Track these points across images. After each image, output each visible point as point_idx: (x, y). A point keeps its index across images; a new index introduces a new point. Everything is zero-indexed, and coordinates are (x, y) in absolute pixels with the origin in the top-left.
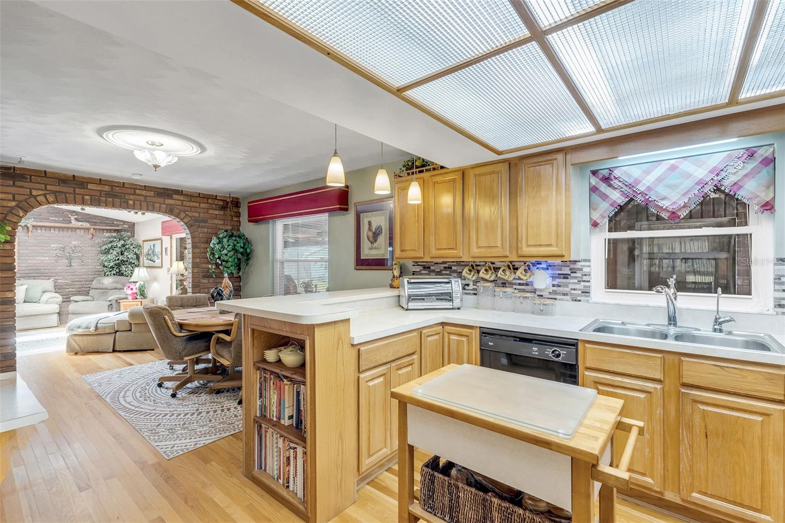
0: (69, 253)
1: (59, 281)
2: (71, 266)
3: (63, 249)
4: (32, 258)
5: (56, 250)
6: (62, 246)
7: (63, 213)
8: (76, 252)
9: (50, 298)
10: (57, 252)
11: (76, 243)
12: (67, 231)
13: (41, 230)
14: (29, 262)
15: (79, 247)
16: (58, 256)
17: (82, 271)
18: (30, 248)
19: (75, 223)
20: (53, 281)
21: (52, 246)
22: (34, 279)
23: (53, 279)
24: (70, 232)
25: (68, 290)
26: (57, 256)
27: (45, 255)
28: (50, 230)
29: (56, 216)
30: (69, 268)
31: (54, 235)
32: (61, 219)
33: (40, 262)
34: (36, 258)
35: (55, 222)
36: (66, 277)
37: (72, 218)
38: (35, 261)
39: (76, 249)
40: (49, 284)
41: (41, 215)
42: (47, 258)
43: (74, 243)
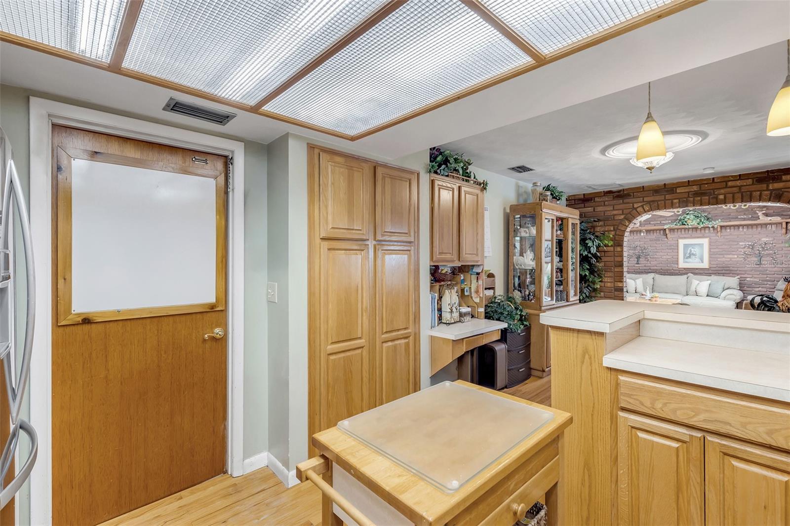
0: (759, 250)
1: (748, 279)
2: (761, 264)
3: (753, 247)
4: (722, 256)
5: (745, 247)
6: (750, 243)
7: (752, 210)
8: (767, 250)
9: (728, 295)
10: (745, 250)
11: (767, 240)
12: (752, 228)
13: (730, 229)
14: (719, 259)
15: (770, 244)
16: (747, 254)
17: (774, 269)
18: (720, 247)
19: (763, 219)
20: (738, 278)
21: (740, 244)
22: (723, 276)
23: (738, 277)
24: (759, 229)
25: (757, 289)
26: (745, 254)
27: (734, 253)
28: (739, 228)
29: (745, 214)
30: (758, 266)
31: (742, 233)
32: (750, 216)
33: (729, 259)
34: (725, 256)
35: (744, 219)
36: (755, 276)
37: (760, 214)
38: (724, 259)
39: (767, 246)
40: (734, 281)
41: (730, 215)
42: (736, 256)
43: (764, 239)
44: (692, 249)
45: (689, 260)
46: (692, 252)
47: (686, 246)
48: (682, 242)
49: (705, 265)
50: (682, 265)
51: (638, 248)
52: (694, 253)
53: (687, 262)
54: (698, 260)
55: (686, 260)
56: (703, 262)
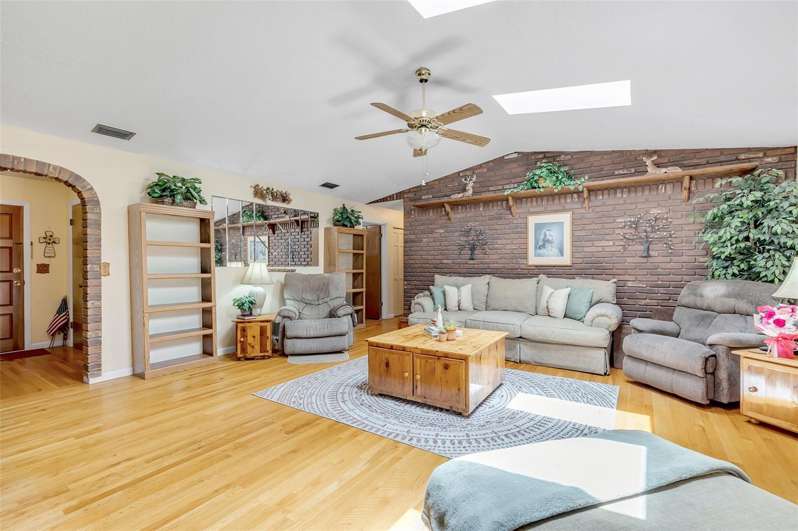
0: (646, 231)
1: (630, 283)
2: (649, 256)
3: (636, 225)
4: (590, 244)
5: (624, 227)
6: (633, 220)
7: (636, 159)
8: (658, 230)
9: (598, 316)
10: (625, 231)
11: (659, 212)
12: (636, 191)
13: (603, 195)
14: (586, 249)
15: (664, 219)
16: (628, 239)
17: (669, 266)
18: (588, 227)
19: (653, 173)
20: (615, 283)
21: (618, 220)
22: (593, 278)
23: (615, 280)
24: (647, 192)
25: (643, 302)
26: (625, 238)
27: (608, 237)
28: (615, 193)
29: (624, 167)
30: (645, 260)
31: (621, 202)
32: (633, 170)
33: (600, 249)
34: (596, 243)
35: (624, 175)
36: (640, 278)
38: (593, 249)
39: (659, 222)
40: (605, 288)
41: (603, 169)
42: (611, 243)
43: (655, 211)
44: (548, 232)
45: (543, 251)
46: (548, 237)
47: (538, 227)
48: (532, 220)
49: (566, 260)
50: (533, 260)
51: (473, 233)
52: (550, 238)
53: (539, 255)
54: (555, 251)
55: (539, 251)
56: (562, 255)
